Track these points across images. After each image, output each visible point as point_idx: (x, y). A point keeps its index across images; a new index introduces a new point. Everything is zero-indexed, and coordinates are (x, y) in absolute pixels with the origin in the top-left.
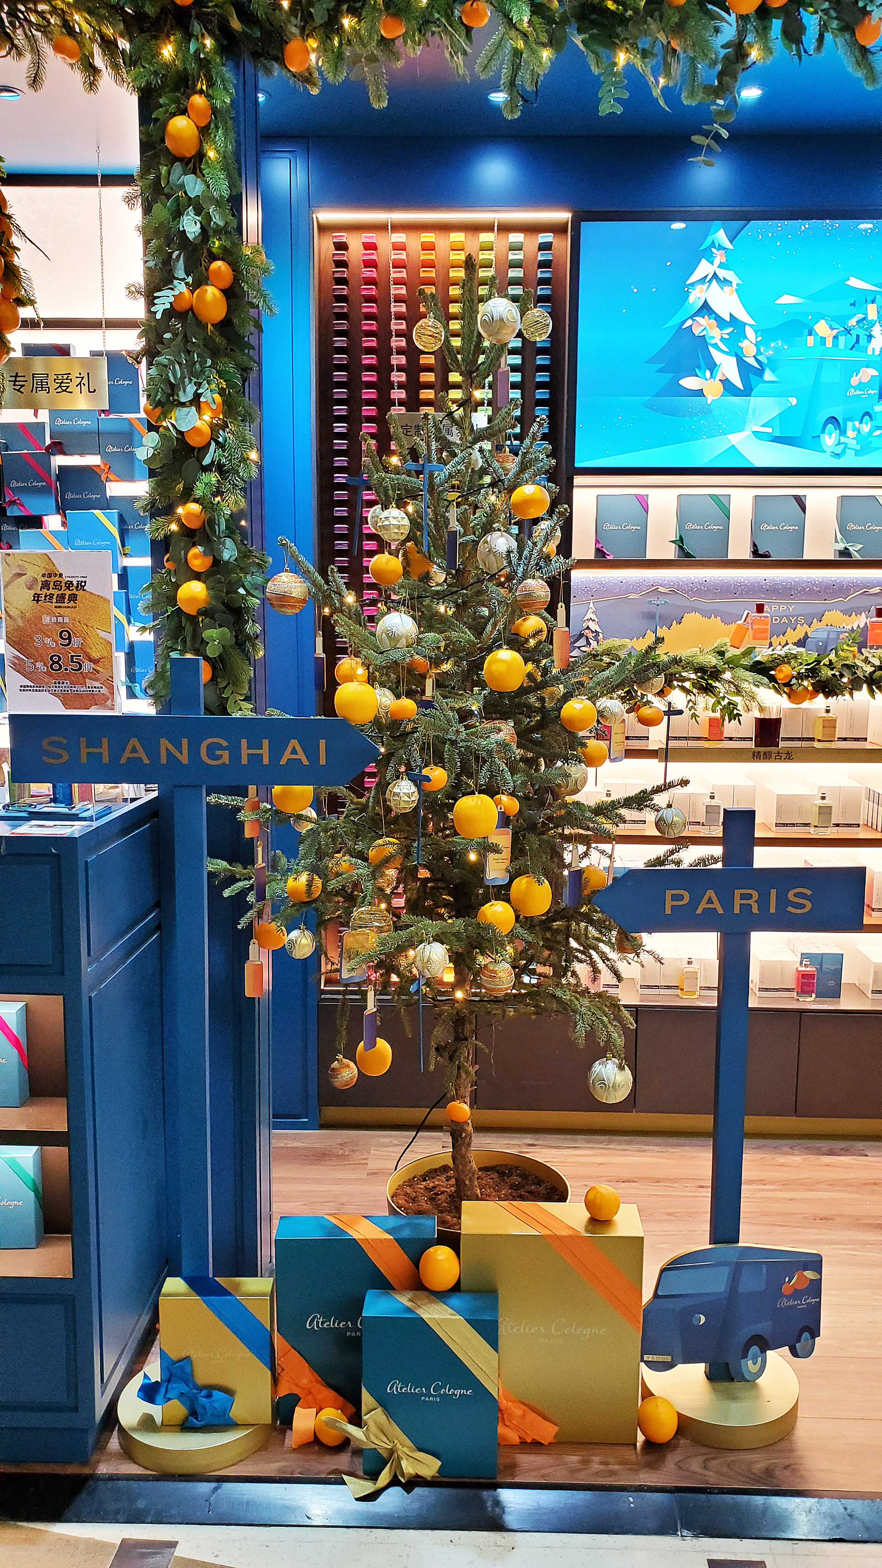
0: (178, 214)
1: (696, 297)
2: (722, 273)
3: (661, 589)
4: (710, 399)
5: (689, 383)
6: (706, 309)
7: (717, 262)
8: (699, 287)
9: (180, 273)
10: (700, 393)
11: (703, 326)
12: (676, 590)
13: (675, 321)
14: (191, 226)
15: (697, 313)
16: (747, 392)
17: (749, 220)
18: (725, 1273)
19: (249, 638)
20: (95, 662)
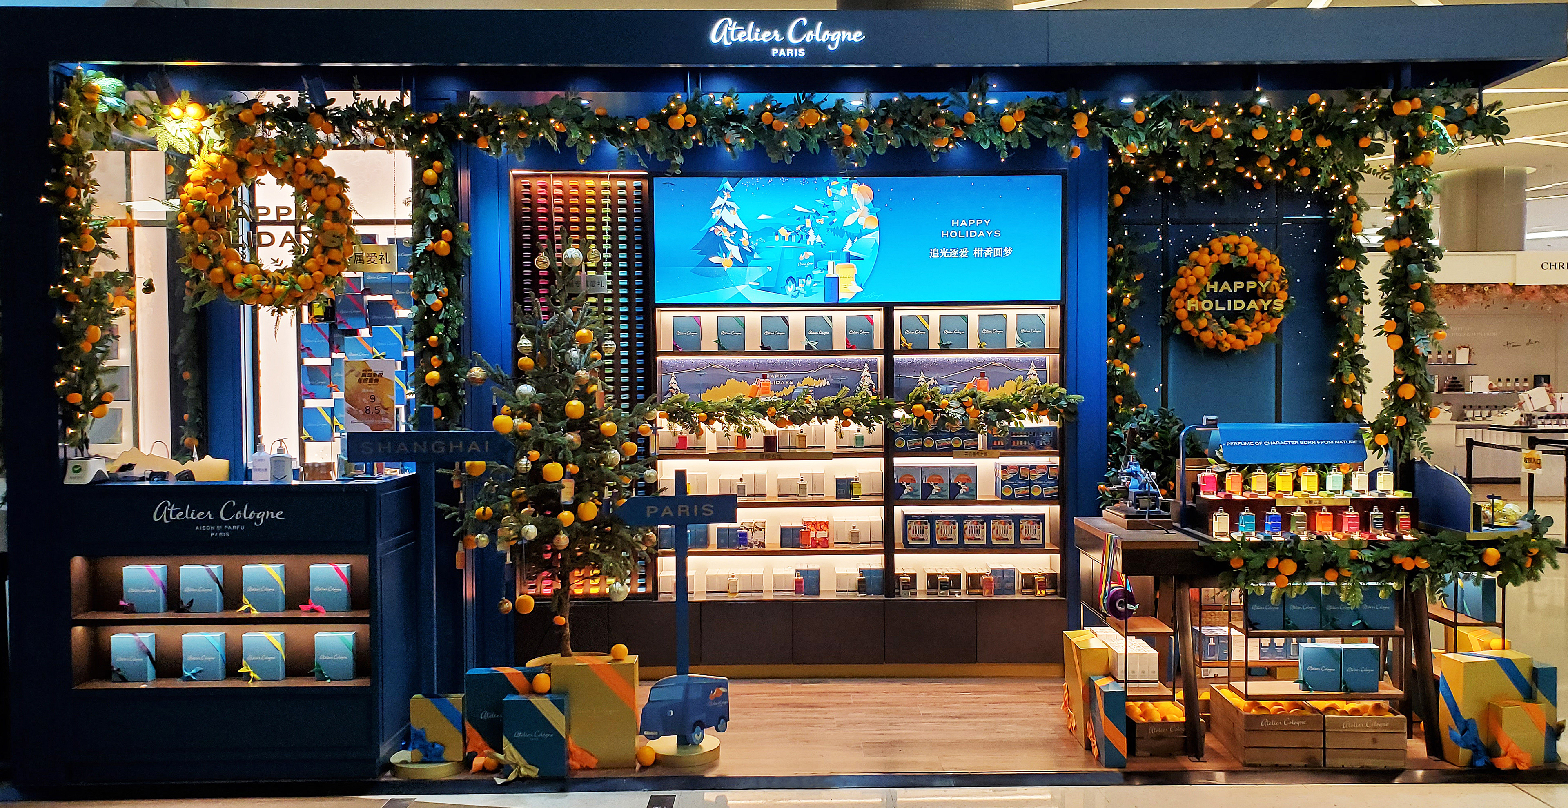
0: (428, 210)
1: (716, 215)
2: (729, 203)
3: (714, 366)
4: (726, 268)
5: (714, 260)
6: (721, 221)
7: (726, 198)
8: (717, 210)
9: (429, 235)
10: (720, 265)
11: (721, 230)
12: (722, 367)
13: (706, 227)
14: (433, 217)
15: (717, 224)
16: (745, 264)
17: (741, 177)
18: (681, 689)
19: (460, 397)
20: (386, 409)
